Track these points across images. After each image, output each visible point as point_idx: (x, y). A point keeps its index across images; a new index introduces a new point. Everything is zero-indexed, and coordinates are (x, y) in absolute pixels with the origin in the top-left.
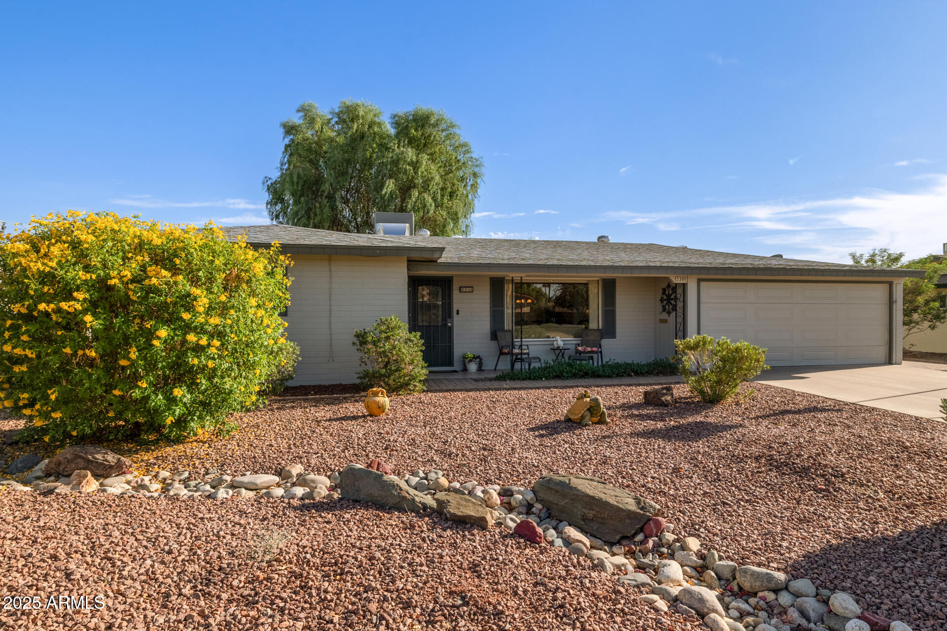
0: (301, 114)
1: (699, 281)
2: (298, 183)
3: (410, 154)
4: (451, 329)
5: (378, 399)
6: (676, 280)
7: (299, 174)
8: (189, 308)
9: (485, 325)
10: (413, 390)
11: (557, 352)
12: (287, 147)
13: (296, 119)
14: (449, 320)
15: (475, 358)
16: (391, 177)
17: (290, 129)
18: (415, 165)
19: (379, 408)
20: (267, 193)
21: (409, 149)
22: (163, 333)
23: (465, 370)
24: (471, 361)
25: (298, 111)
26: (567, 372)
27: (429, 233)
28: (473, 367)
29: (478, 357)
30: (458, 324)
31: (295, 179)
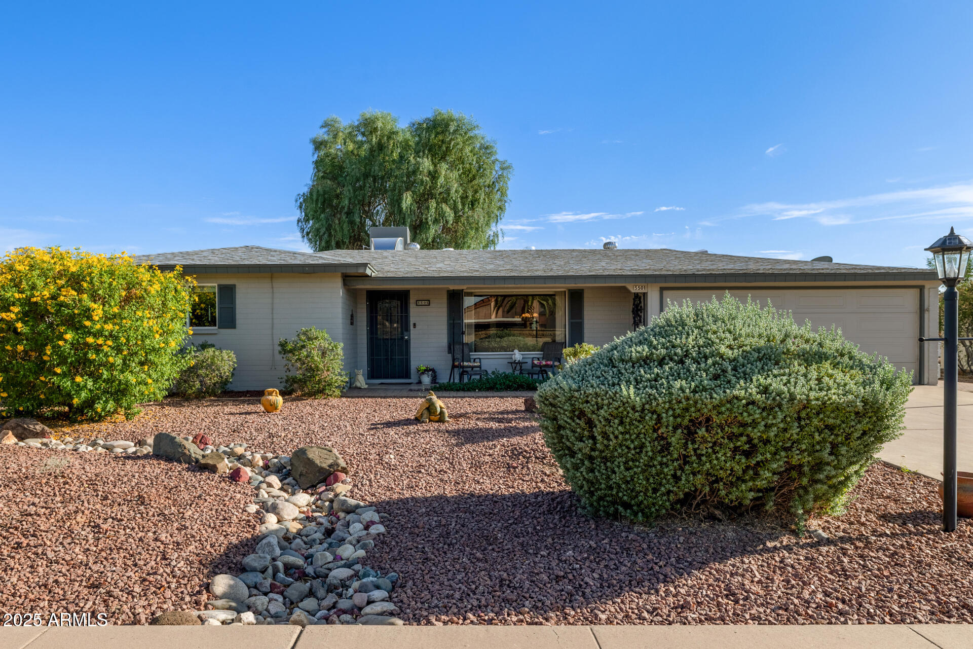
0: (324, 130)
1: (662, 289)
2: (317, 200)
3: (426, 164)
4: (408, 342)
5: (270, 397)
6: (634, 289)
7: (318, 191)
8: (89, 318)
9: (442, 337)
10: (331, 395)
11: (514, 365)
12: (316, 163)
13: (321, 134)
14: (405, 333)
15: (427, 370)
16: (407, 189)
17: (319, 145)
18: (434, 176)
19: (271, 405)
20: (299, 211)
21: (425, 160)
22: (69, 336)
23: (420, 382)
24: (423, 373)
25: (322, 127)
26: (500, 384)
27: (418, 246)
28: (426, 379)
29: (433, 370)
30: (416, 337)
31: (315, 197)
